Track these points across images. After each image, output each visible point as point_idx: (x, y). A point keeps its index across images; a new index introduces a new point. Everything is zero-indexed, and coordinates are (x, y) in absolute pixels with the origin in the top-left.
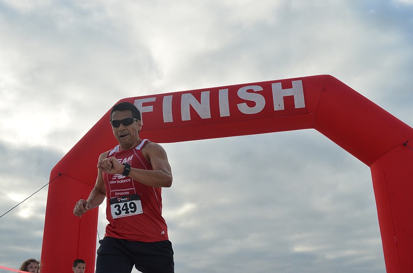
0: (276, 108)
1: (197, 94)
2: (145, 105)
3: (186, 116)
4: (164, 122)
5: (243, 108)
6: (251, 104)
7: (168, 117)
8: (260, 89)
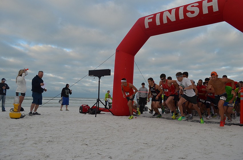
0: (204, 13)
1: (170, 11)
2: (149, 19)
3: (165, 21)
4: (157, 25)
5: (189, 15)
6: (193, 12)
7: (158, 23)
8: (197, 4)
